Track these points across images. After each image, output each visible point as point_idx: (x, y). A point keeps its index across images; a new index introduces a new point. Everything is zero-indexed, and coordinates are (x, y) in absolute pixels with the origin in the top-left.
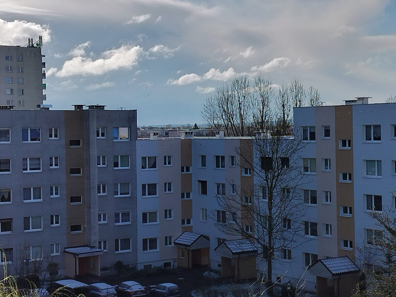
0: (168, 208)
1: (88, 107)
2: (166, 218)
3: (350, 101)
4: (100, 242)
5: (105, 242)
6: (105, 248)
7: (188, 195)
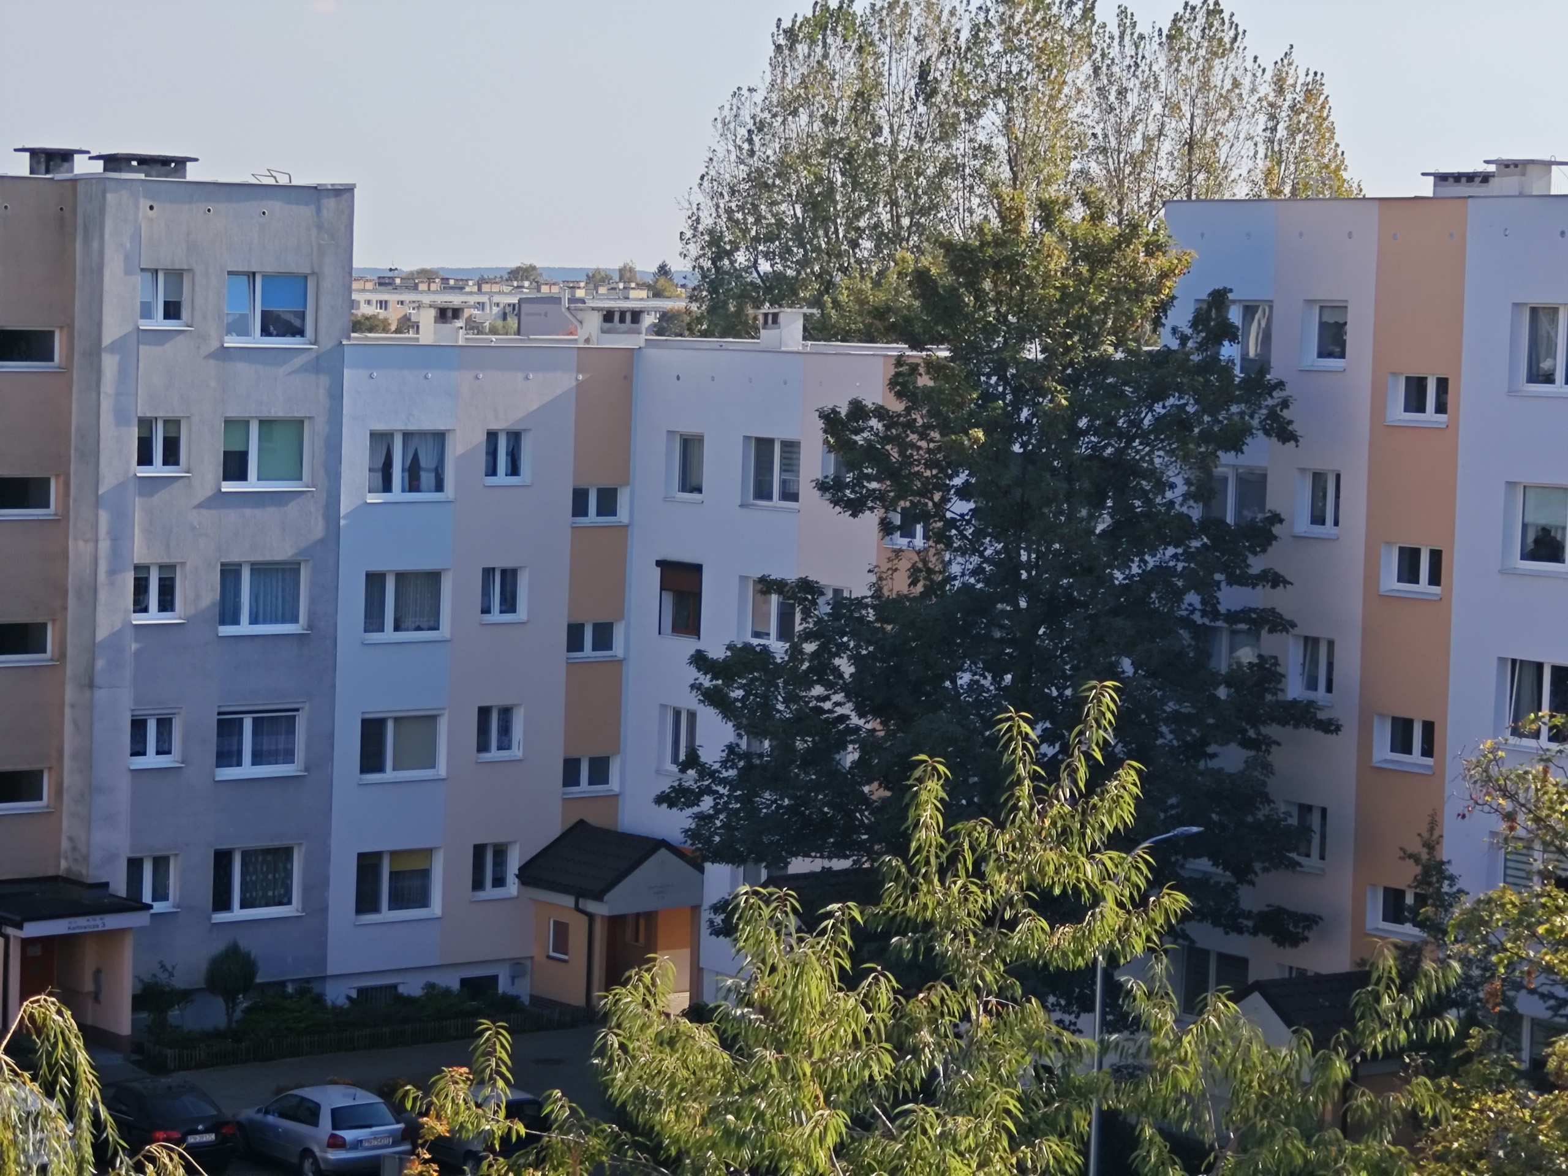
0: (494, 700)
1: (101, 163)
2: (483, 746)
3: (1457, 178)
4: (135, 866)
5: (161, 864)
6: (160, 894)
7: (604, 637)
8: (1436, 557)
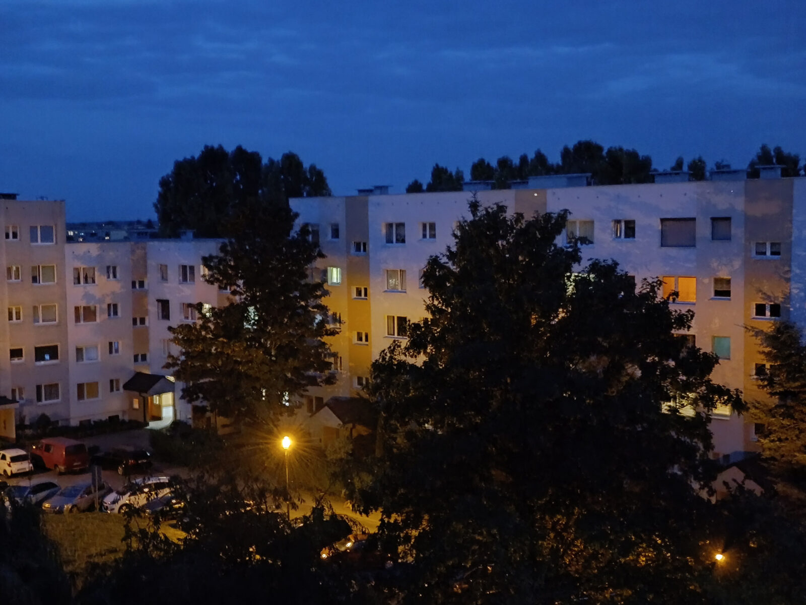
0: (113, 341)
2: (111, 353)
7: (143, 321)
8: (366, 290)
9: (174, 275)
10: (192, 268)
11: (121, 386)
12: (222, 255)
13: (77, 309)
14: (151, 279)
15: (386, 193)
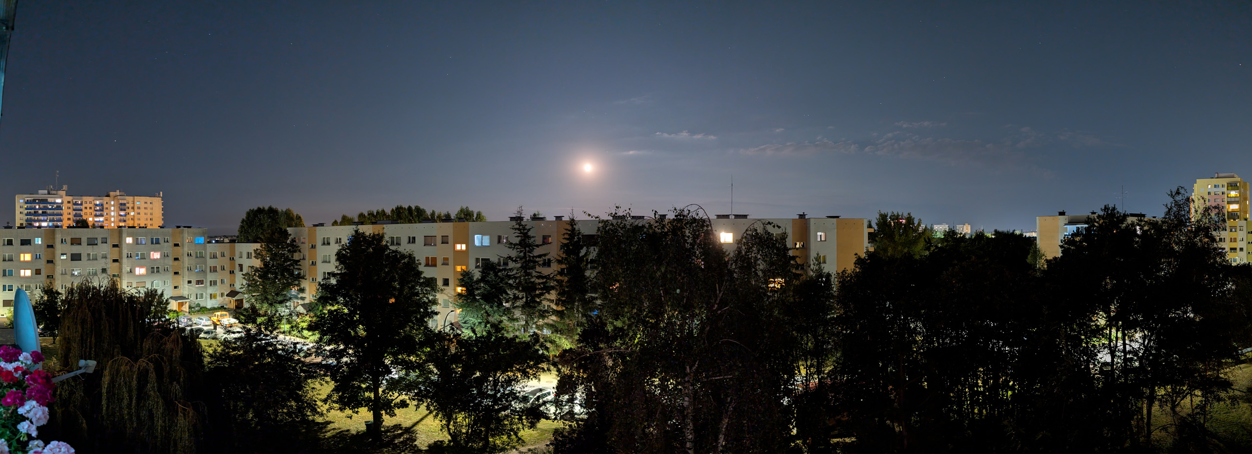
4: (188, 295)
7: (233, 272)
8: (315, 262)
9: (245, 255)
10: (251, 253)
11: (225, 295)
12: (261, 249)
13: (211, 267)
14: (236, 258)
15: (323, 226)
